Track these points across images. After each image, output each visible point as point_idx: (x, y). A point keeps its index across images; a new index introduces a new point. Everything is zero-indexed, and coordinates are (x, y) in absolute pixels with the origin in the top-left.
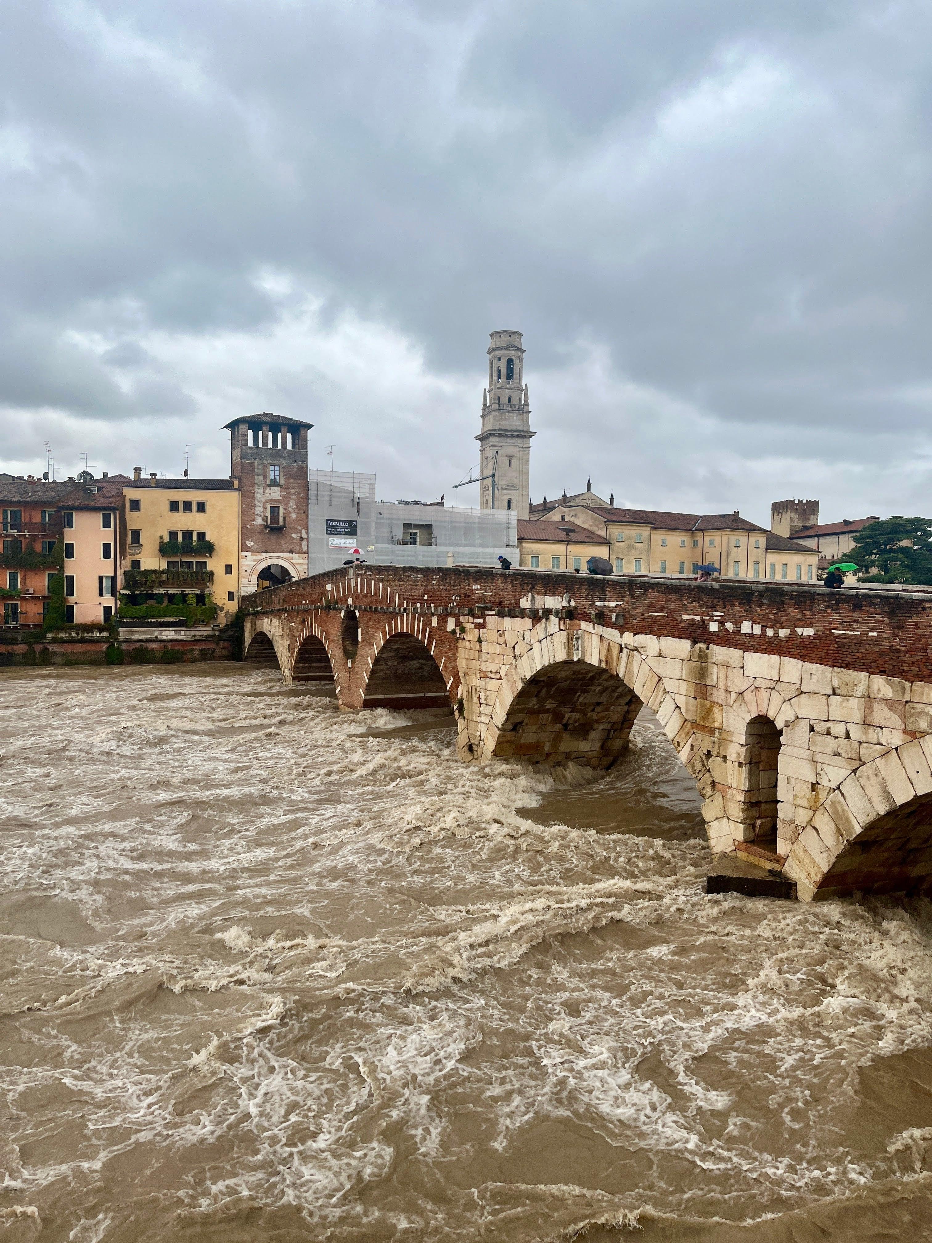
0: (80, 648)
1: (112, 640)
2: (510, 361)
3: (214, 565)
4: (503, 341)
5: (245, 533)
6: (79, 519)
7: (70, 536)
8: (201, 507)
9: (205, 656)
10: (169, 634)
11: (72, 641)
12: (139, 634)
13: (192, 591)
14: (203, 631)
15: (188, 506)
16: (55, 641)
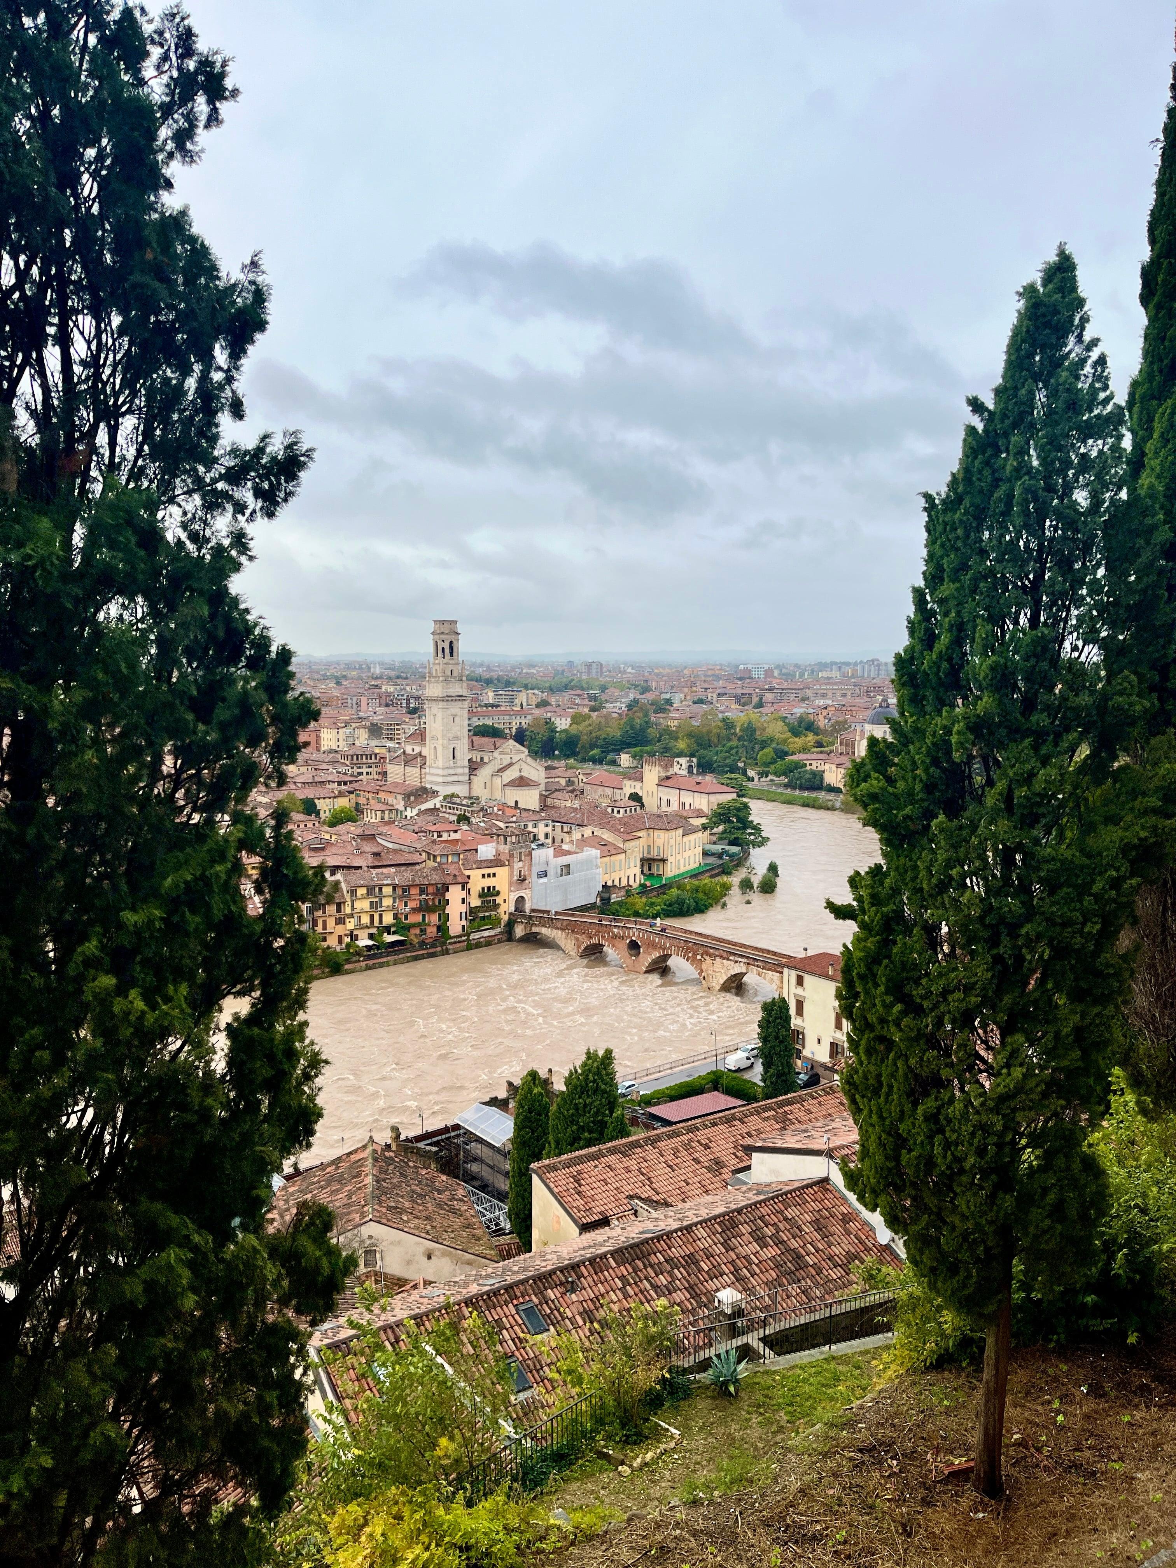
0: (458, 945)
1: (468, 940)
2: (451, 643)
3: (499, 900)
4: (446, 628)
5: (511, 884)
6: (451, 888)
7: (448, 896)
8: (494, 875)
9: (500, 942)
10: (486, 934)
11: (455, 943)
12: (477, 936)
13: (493, 913)
14: (498, 930)
15: (489, 875)
16: (450, 944)
